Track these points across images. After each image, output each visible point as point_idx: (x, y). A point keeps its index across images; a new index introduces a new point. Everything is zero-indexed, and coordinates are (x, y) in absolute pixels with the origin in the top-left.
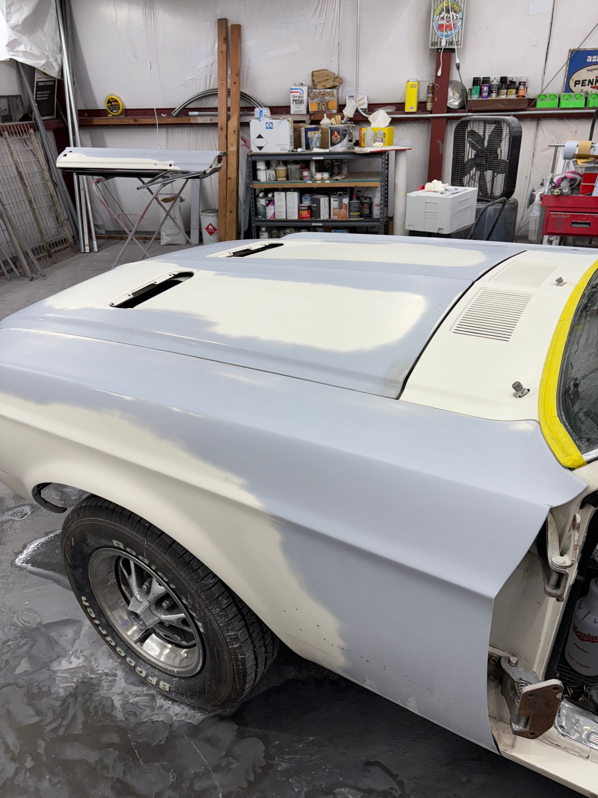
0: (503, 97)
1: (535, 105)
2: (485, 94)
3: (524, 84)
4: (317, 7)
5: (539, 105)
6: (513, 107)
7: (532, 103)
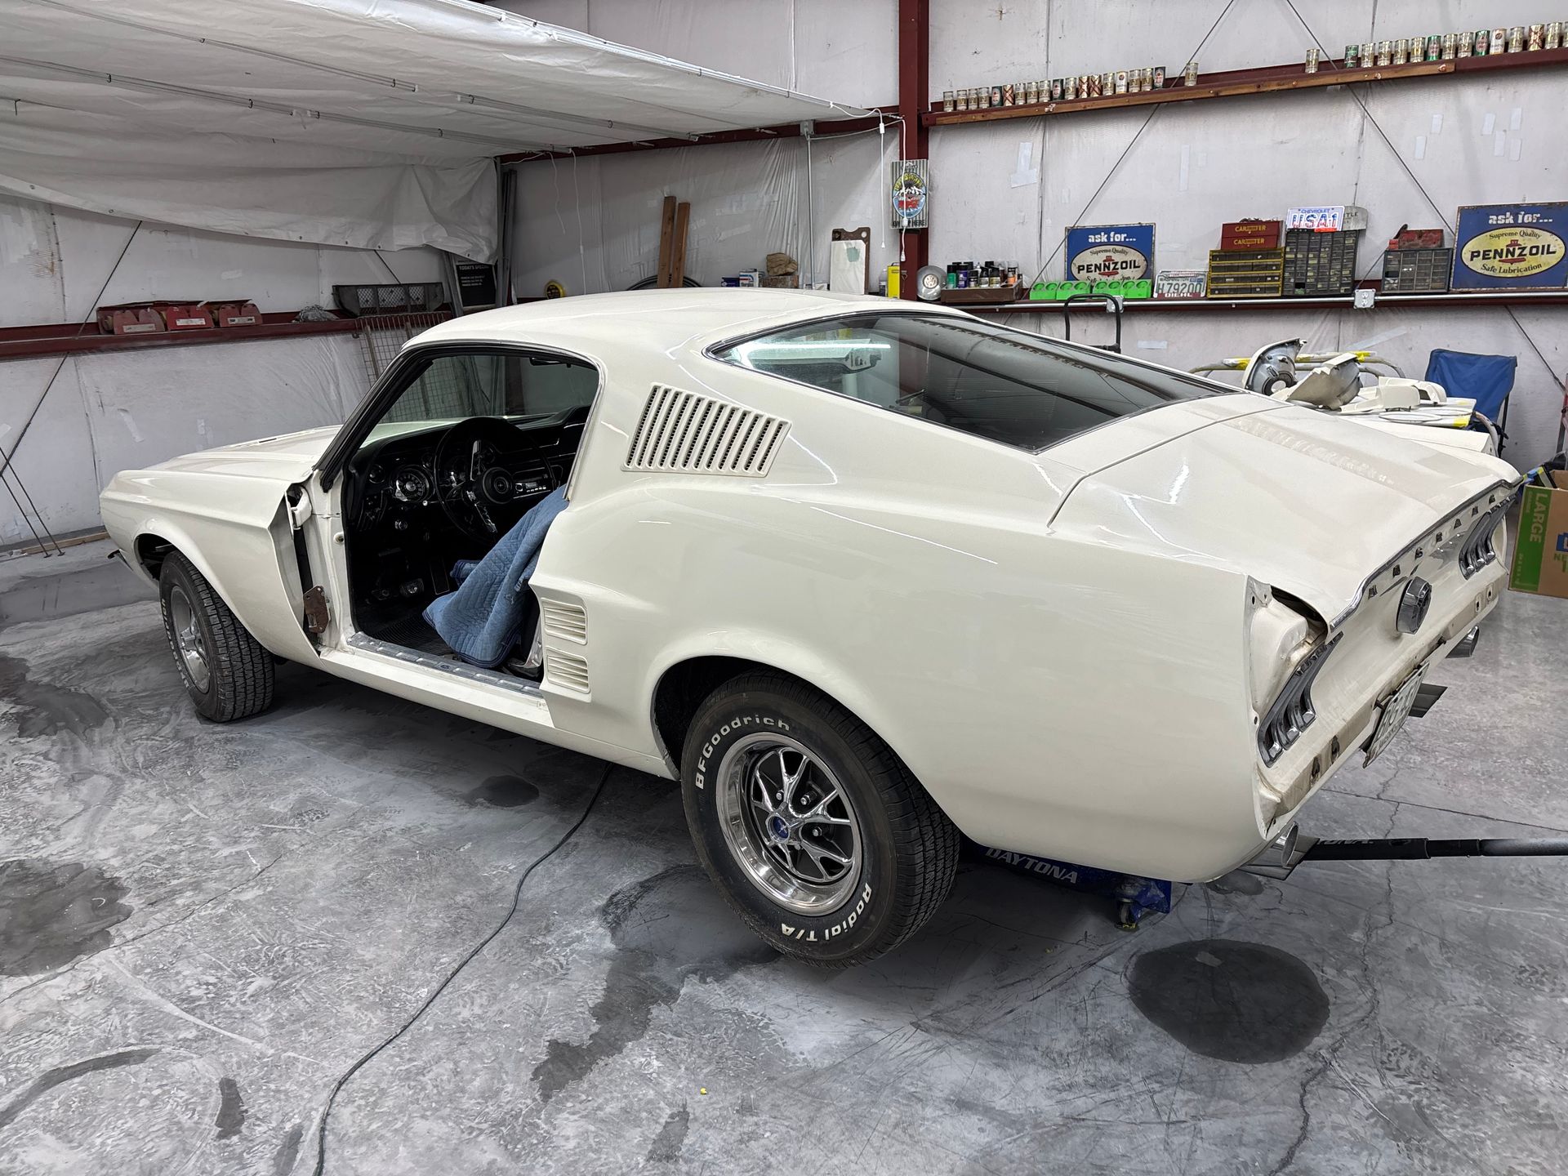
0: (985, 286)
1: (1028, 297)
2: (962, 283)
3: (1013, 270)
4: (771, 182)
5: (1033, 296)
6: (996, 299)
7: (1023, 293)
